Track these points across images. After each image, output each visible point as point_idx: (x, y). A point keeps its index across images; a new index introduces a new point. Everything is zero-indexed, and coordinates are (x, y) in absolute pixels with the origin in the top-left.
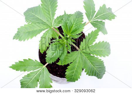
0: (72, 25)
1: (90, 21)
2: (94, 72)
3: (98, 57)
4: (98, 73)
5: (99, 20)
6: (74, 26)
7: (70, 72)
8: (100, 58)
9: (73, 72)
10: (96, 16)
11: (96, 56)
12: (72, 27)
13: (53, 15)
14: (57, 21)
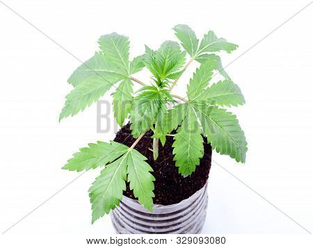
0: (165, 60)
1: (194, 57)
2: (226, 142)
3: (225, 107)
4: (233, 144)
5: (209, 53)
6: (167, 60)
7: (181, 147)
8: (228, 109)
9: (187, 147)
10: (201, 48)
11: (220, 107)
12: (164, 63)
13: (126, 56)
14: (135, 64)
